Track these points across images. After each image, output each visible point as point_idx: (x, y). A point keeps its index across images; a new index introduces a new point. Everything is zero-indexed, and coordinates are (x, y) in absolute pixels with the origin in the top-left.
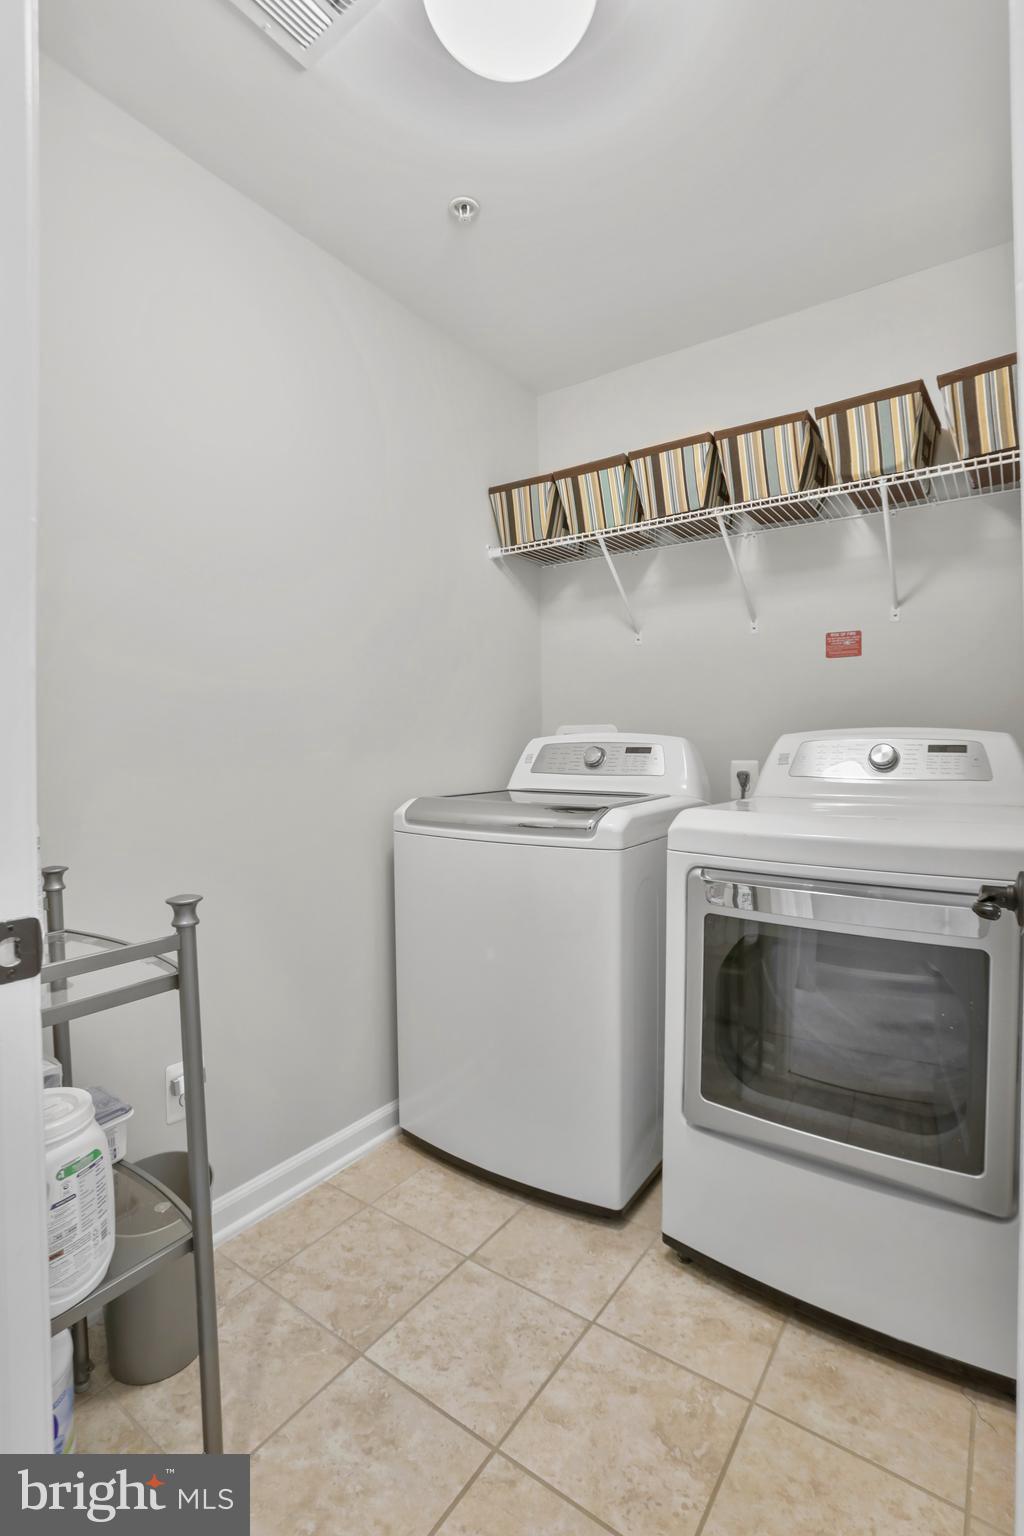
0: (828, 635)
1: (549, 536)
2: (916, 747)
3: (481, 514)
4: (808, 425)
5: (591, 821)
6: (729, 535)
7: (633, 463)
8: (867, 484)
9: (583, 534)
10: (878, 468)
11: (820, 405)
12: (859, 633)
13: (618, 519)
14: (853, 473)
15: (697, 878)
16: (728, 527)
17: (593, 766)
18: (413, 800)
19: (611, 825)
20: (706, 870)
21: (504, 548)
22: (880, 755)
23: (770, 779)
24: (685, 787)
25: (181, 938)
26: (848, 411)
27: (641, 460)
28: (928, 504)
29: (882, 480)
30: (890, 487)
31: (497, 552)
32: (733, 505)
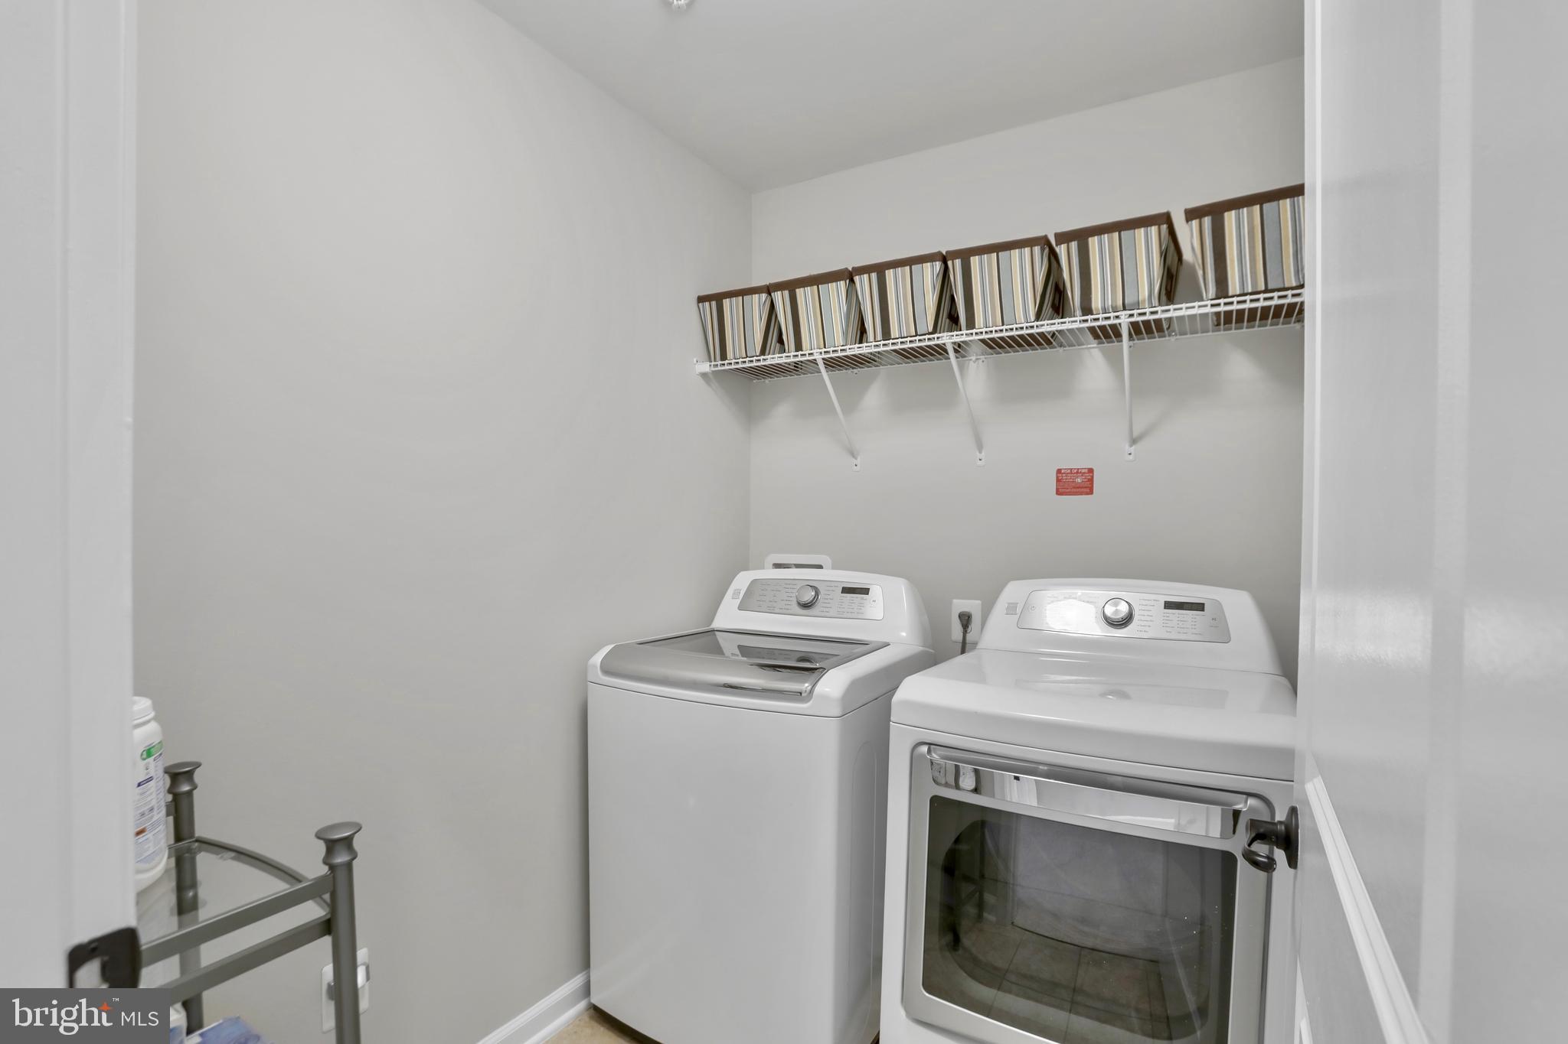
0: (1059, 471)
1: (763, 352)
2: (1152, 603)
3: (689, 323)
4: (1047, 250)
5: (807, 685)
6: (957, 358)
7: (857, 279)
8: (1108, 318)
9: (800, 353)
10: (1120, 302)
11: (1059, 231)
12: (1091, 471)
13: (839, 339)
14: (1093, 306)
15: (922, 756)
16: (956, 351)
17: (806, 606)
18: (610, 647)
19: (827, 690)
20: (932, 747)
21: (713, 363)
22: (1114, 609)
23: (995, 632)
24: (904, 634)
25: (334, 877)
26: (1090, 239)
27: (866, 276)
28: (1167, 338)
29: (1123, 314)
30: (1132, 323)
31: (706, 367)
32: (964, 332)
